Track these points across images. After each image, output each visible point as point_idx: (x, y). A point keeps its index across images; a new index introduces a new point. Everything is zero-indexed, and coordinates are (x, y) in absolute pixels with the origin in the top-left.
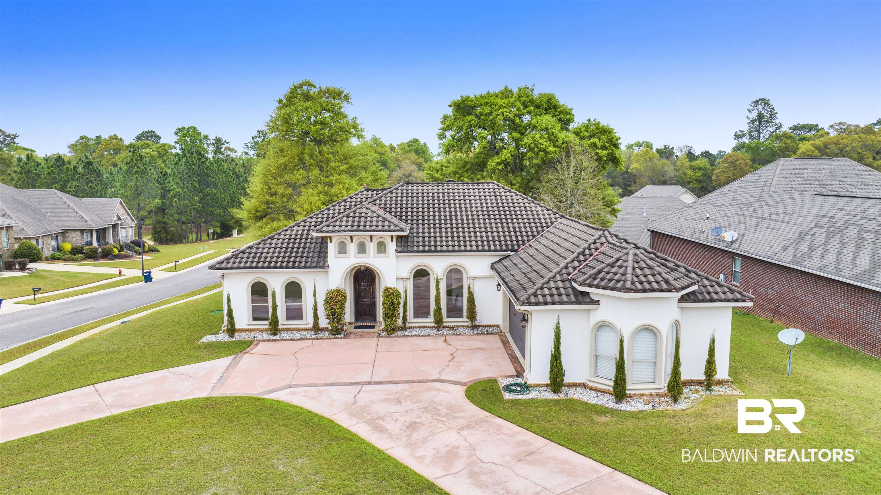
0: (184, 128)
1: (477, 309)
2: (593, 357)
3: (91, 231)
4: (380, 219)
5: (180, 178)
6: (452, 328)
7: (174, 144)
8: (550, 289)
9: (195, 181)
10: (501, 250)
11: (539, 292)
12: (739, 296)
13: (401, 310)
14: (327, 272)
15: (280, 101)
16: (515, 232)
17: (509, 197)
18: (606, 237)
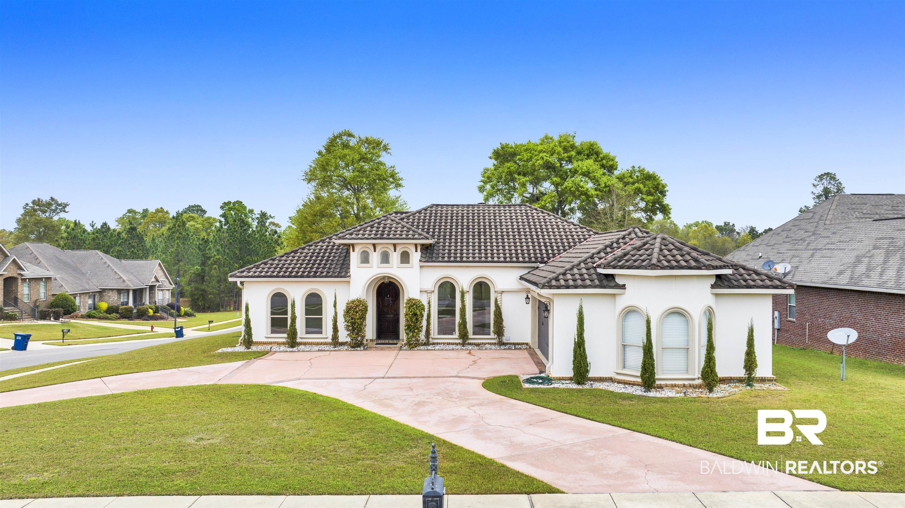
0: (229, 203)
1: (505, 323)
2: (621, 347)
3: (128, 291)
4: (405, 229)
5: (221, 245)
6: (478, 345)
7: (219, 218)
8: (573, 275)
9: (236, 248)
10: (530, 262)
11: (561, 277)
12: (778, 283)
13: (424, 323)
14: (349, 282)
15: (320, 153)
16: (546, 247)
17: (541, 217)
18: (636, 234)
